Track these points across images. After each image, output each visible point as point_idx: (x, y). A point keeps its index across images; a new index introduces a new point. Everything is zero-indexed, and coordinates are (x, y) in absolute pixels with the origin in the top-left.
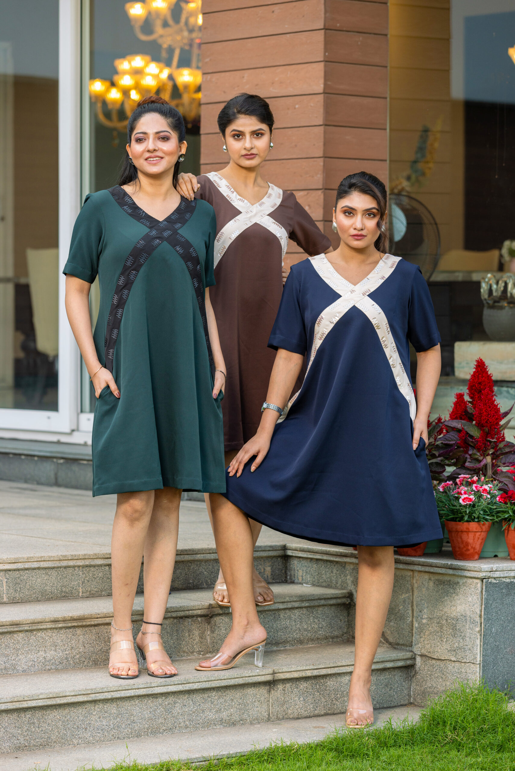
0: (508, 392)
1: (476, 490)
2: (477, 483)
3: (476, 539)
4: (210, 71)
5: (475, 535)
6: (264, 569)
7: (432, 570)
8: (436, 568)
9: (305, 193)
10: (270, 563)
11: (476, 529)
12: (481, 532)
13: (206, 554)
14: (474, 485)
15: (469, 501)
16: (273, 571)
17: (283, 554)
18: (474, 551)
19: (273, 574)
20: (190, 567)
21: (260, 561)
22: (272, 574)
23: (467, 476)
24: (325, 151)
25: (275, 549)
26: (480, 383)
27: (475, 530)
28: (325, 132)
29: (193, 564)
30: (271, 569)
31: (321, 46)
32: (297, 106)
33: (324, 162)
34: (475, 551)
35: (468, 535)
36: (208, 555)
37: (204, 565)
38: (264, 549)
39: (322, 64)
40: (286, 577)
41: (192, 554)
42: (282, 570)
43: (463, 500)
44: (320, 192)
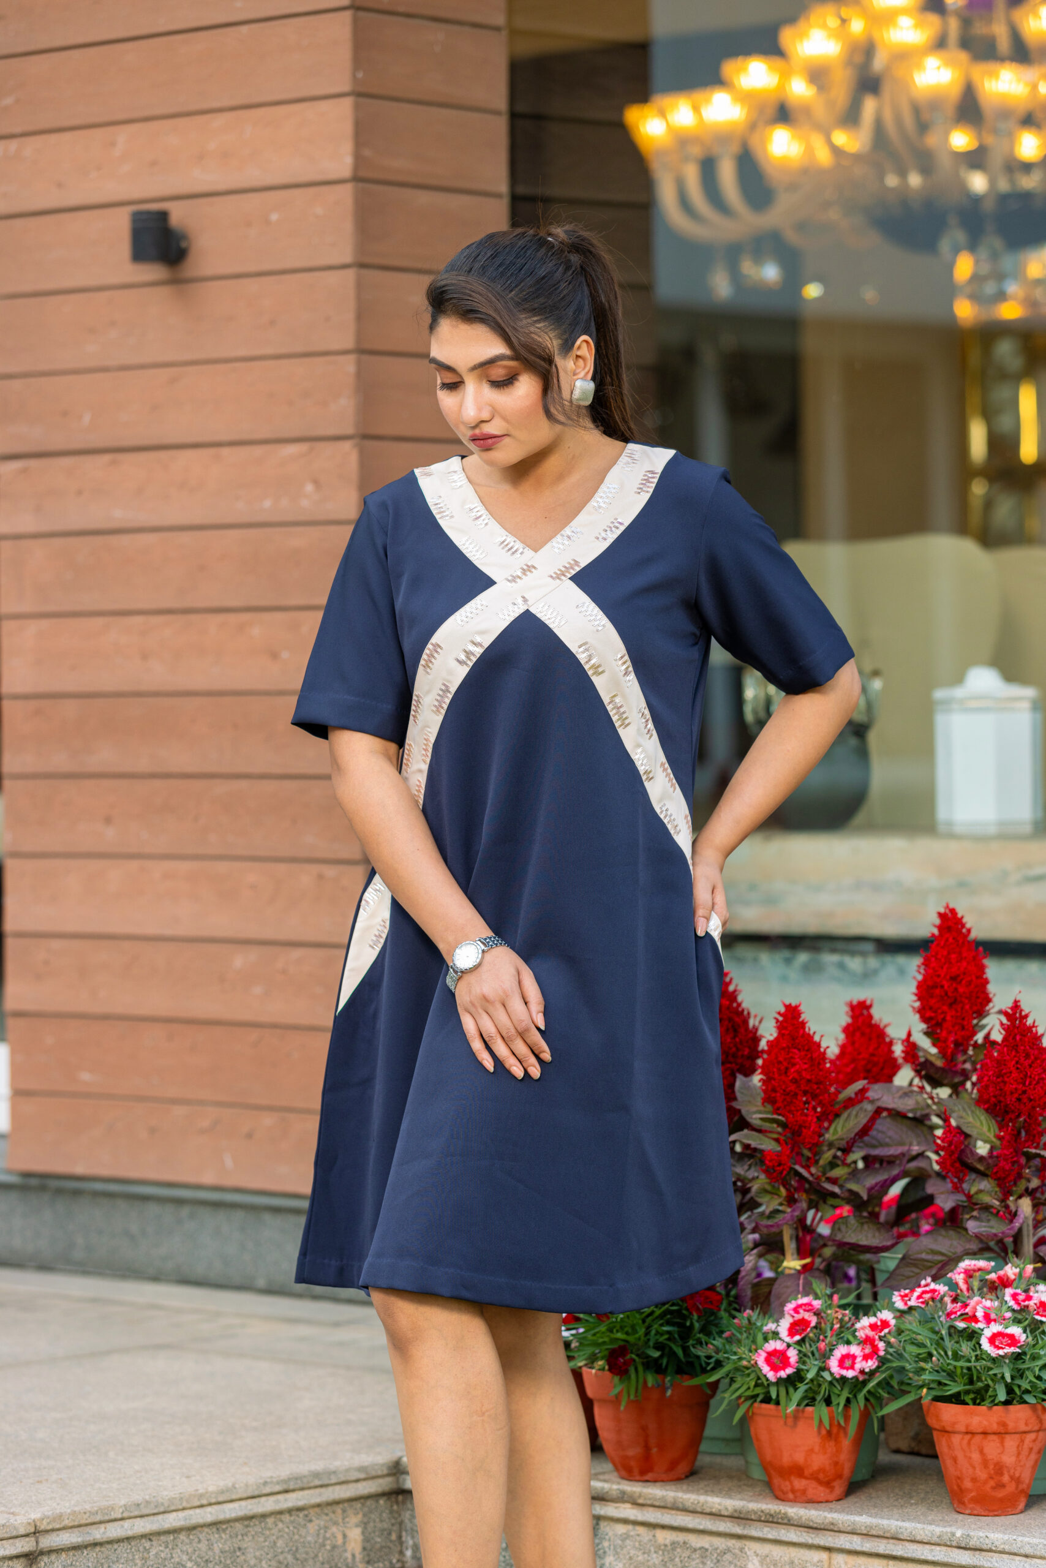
0: (841, 966)
1: (1016, 1307)
2: (1015, 1284)
3: (1025, 1452)
4: (18, 130)
5: (1022, 1441)
6: (345, 1536)
7: (898, 1550)
8: (914, 1546)
9: (302, 448)
10: (360, 1516)
11: (1026, 1424)
12: (1038, 1431)
13: (191, 1508)
14: (1009, 1292)
15: (1010, 1346)
16: (366, 1540)
17: (394, 1486)
18: (1017, 1488)
19: (368, 1546)
20: (147, 1551)
21: (334, 1512)
22: (364, 1549)
23: (982, 1263)
24: (360, 335)
25: (374, 1473)
26: (954, 979)
27: (1023, 1428)
28: (360, 286)
29: (154, 1543)
30: (363, 1533)
31: (344, 54)
32: (274, 217)
33: (359, 363)
34: (1021, 1487)
35: (1002, 1442)
36: (198, 1511)
37: (187, 1541)
38: (343, 1479)
39: (347, 103)
40: (401, 1553)
41: (154, 1514)
42: (390, 1534)
43: (992, 1340)
44: (347, 446)
